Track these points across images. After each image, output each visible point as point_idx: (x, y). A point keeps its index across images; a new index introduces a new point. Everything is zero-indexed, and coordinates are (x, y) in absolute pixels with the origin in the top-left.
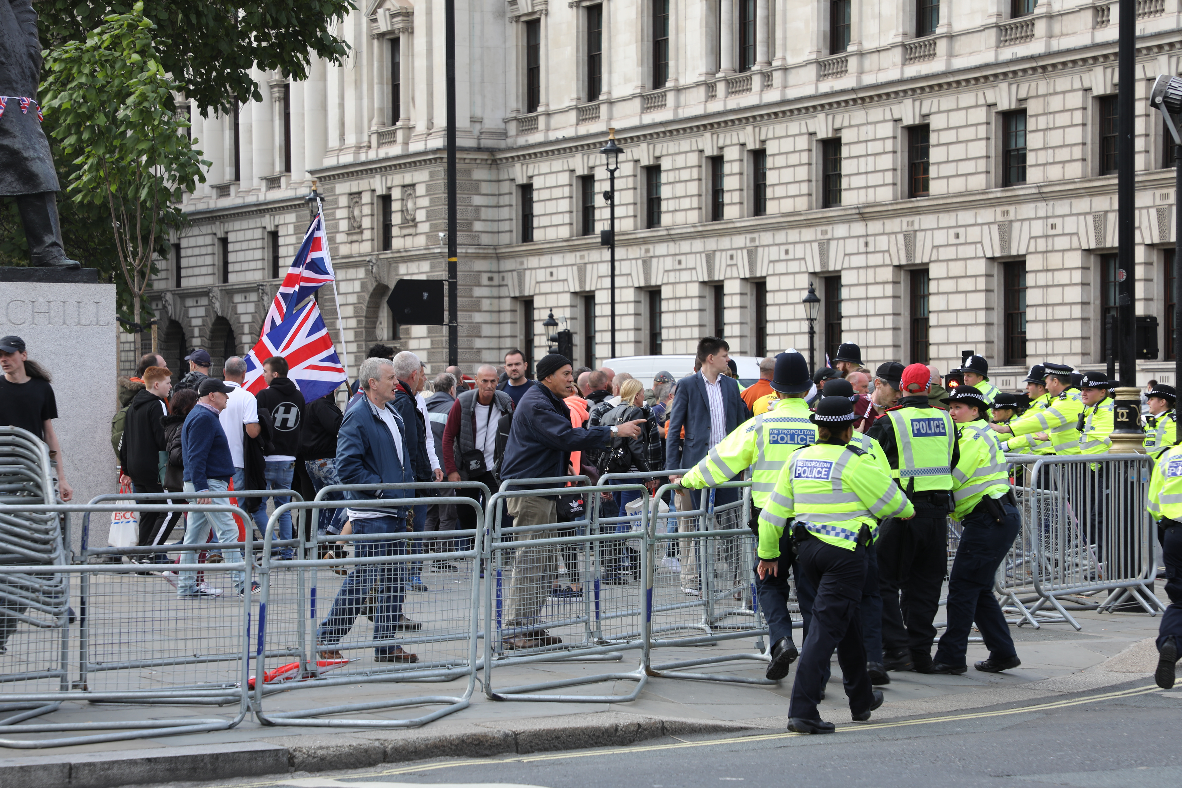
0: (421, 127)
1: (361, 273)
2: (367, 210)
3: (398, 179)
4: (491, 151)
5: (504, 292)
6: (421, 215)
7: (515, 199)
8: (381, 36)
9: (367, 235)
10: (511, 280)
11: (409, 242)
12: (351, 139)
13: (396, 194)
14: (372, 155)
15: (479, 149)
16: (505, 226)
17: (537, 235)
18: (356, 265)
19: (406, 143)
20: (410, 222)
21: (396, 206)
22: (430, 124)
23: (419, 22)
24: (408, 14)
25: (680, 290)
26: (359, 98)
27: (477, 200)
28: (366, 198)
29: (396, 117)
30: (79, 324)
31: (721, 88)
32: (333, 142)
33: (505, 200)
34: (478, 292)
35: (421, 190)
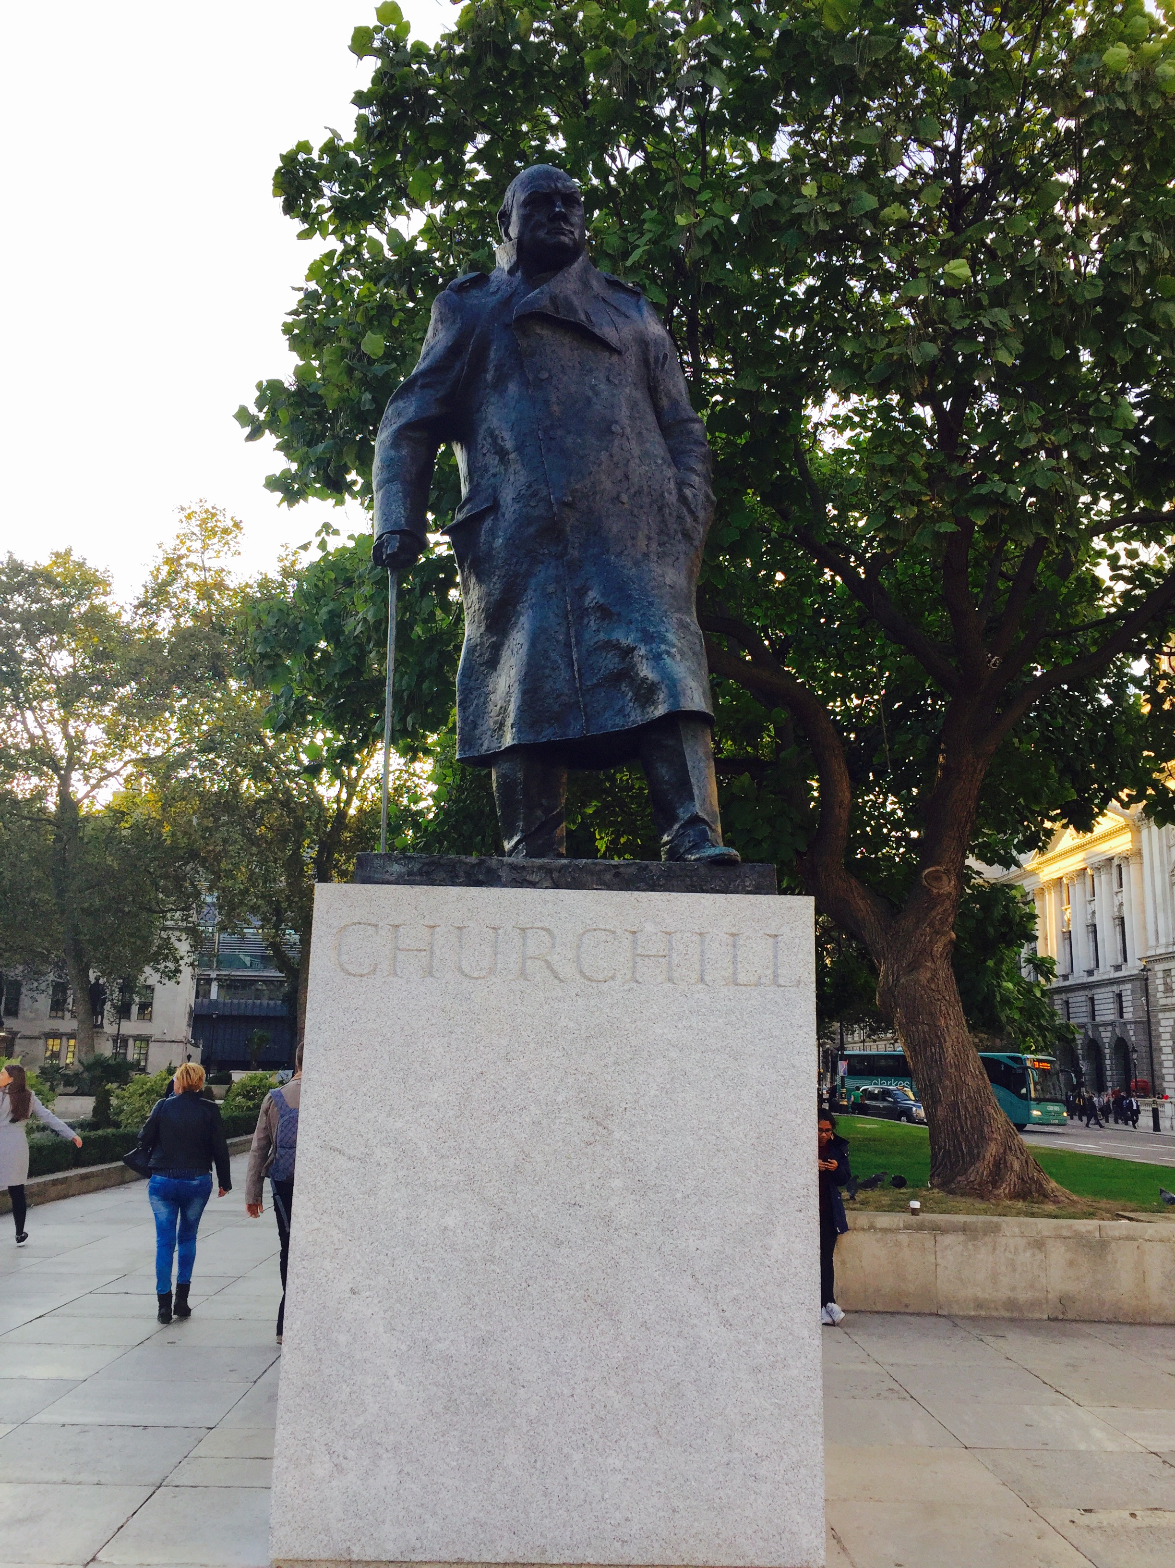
1: (1173, 1015)
30: (733, 981)
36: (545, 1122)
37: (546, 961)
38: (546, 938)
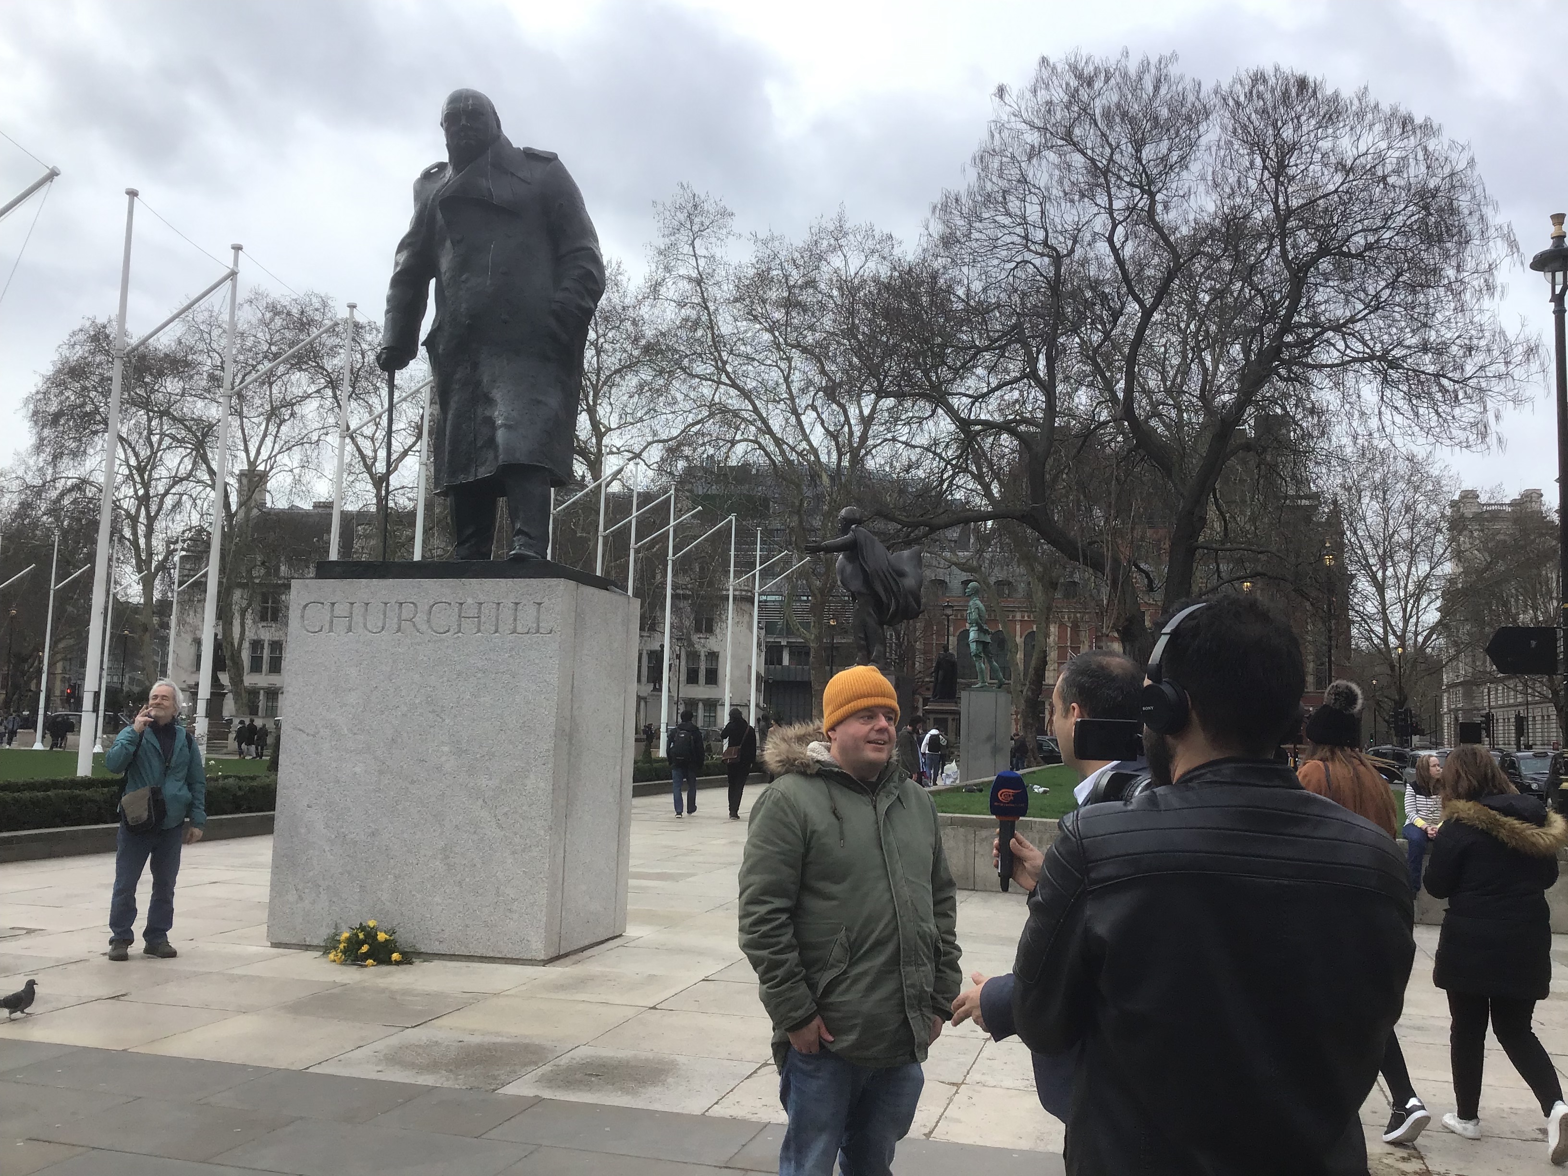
30: (514, 632)
36: (409, 715)
37: (413, 623)
38: (413, 608)
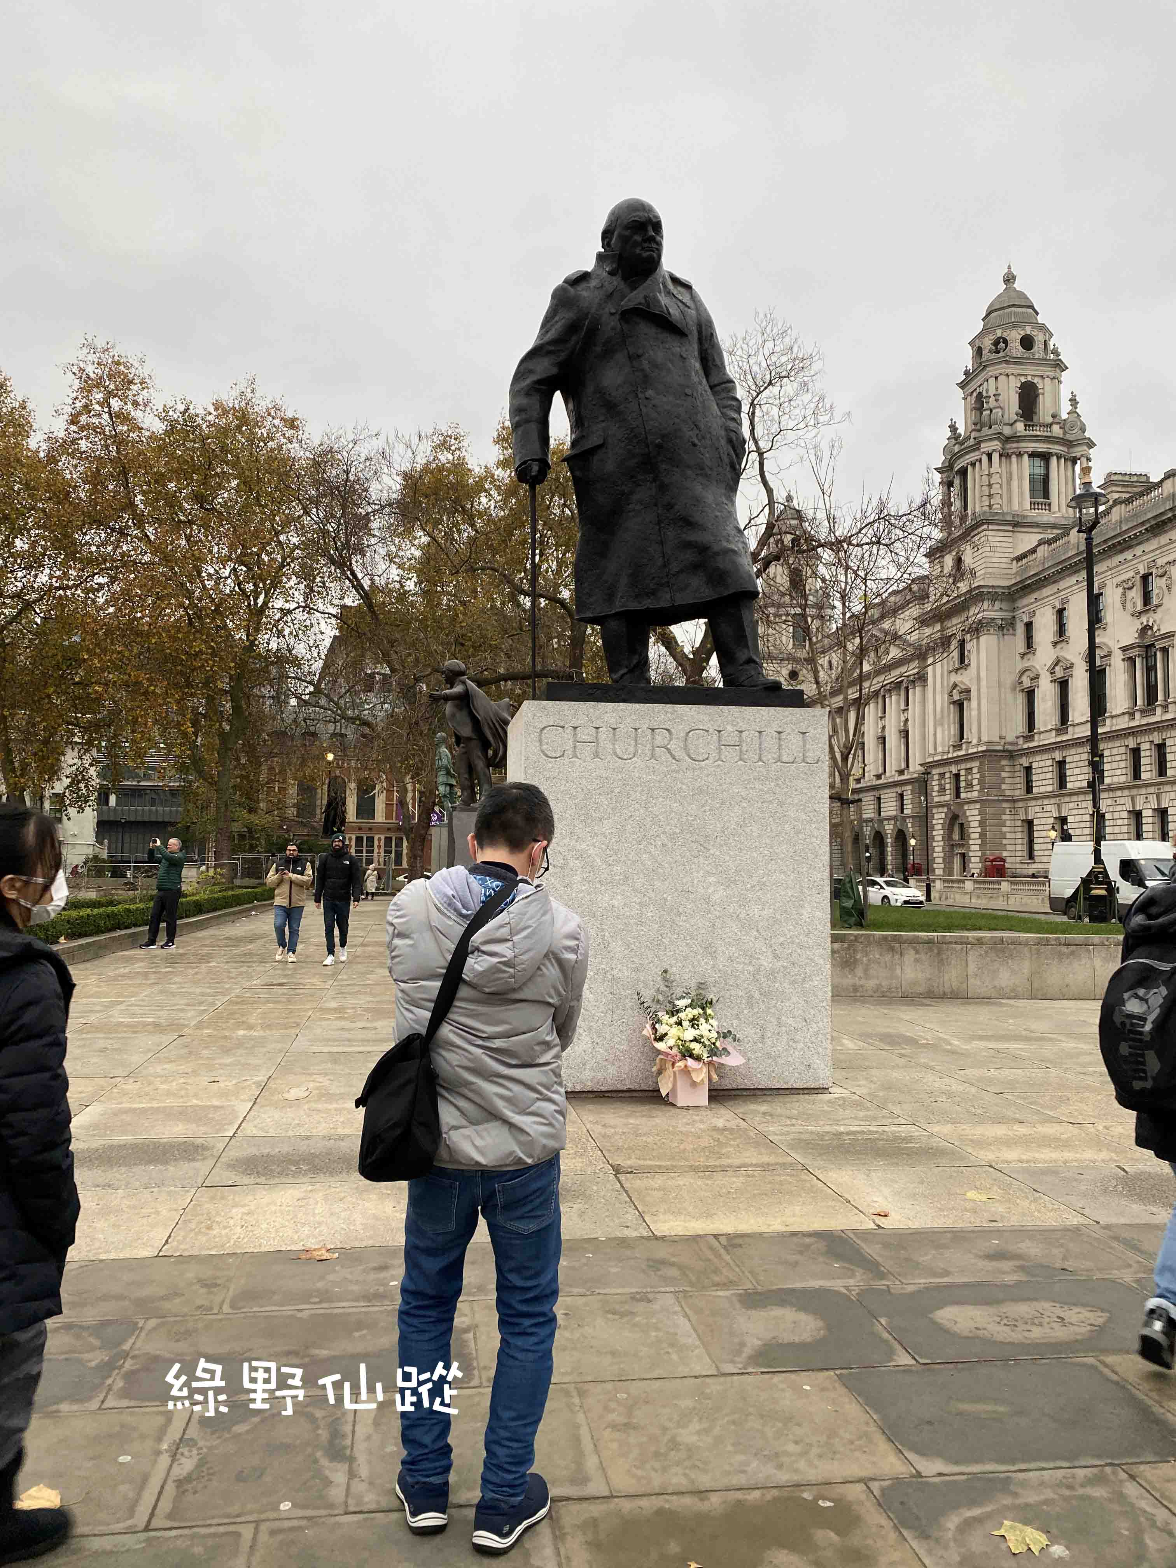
0: (975, 741)
1: (945, 810)
2: (948, 781)
3: (963, 766)
4: (1010, 751)
5: (1017, 817)
6: (975, 782)
7: (1022, 774)
8: (954, 703)
9: (948, 792)
10: (1021, 812)
11: (969, 795)
12: (939, 749)
13: (962, 773)
14: (950, 756)
15: (1004, 751)
16: (1019, 786)
17: (1035, 790)
18: (943, 806)
19: (967, 750)
20: (970, 785)
21: (962, 778)
22: (980, 740)
23: (974, 694)
24: (968, 691)
25: (1116, 815)
26: (943, 731)
27: (1003, 774)
28: (947, 775)
29: (962, 738)
30: (779, 760)
31: (1137, 715)
32: (931, 751)
33: (1017, 774)
34: (1004, 817)
35: (975, 770)
36: (670, 845)
37: (668, 749)
38: (667, 735)
